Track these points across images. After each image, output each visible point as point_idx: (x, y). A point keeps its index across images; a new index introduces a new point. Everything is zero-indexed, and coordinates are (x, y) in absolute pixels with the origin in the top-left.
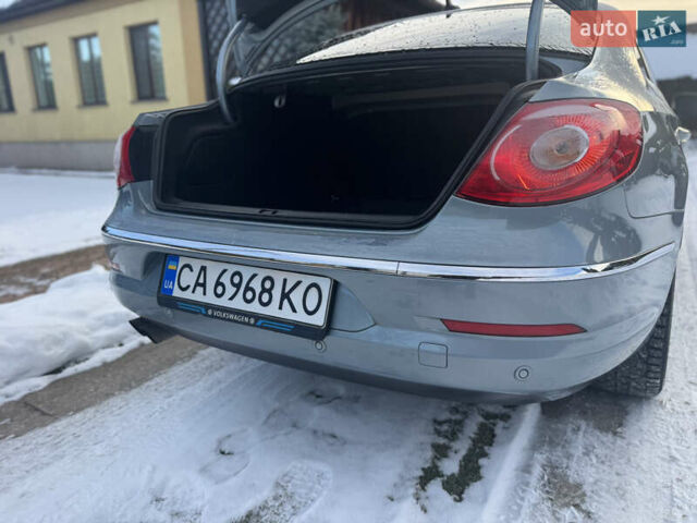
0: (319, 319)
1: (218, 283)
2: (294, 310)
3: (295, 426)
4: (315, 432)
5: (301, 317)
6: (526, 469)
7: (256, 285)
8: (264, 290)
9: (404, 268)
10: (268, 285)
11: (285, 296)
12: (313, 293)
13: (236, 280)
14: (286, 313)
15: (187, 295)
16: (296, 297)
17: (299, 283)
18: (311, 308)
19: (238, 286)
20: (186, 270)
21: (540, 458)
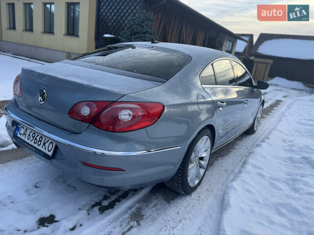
0: (50, 154)
1: (29, 135)
2: (45, 149)
3: (64, 182)
4: (69, 185)
5: (46, 152)
6: (130, 208)
7: (38, 138)
8: (40, 141)
9: (72, 144)
10: (41, 139)
11: (44, 144)
12: (51, 145)
13: (34, 136)
14: (43, 150)
15: (21, 137)
16: (47, 145)
17: (48, 141)
18: (49, 150)
19: (33, 137)
20: (22, 128)
21: (138, 205)
